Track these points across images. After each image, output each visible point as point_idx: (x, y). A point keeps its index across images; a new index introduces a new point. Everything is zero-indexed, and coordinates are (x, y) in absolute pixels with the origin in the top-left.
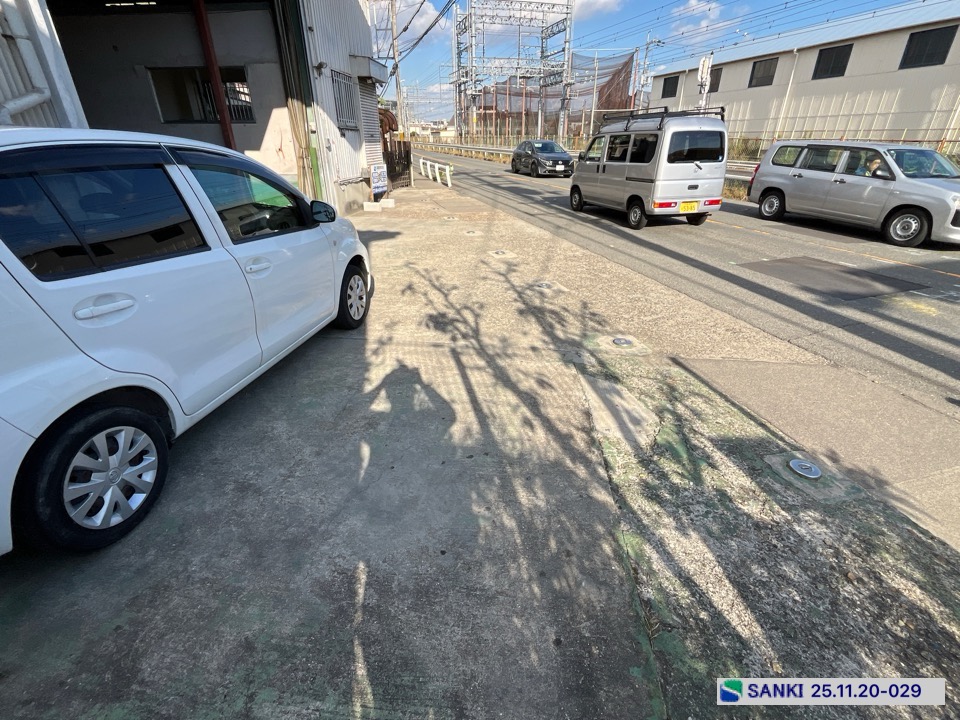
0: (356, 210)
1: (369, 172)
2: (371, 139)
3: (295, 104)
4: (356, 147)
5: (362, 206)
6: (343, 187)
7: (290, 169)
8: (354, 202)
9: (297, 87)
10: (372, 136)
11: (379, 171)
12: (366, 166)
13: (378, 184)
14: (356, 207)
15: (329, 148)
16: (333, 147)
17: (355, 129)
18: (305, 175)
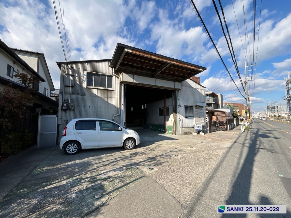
0: (188, 134)
1: (194, 126)
3: (174, 113)
5: (192, 133)
6: (184, 128)
10: (199, 118)
11: (198, 126)
13: (198, 129)
15: (180, 120)
17: (193, 116)
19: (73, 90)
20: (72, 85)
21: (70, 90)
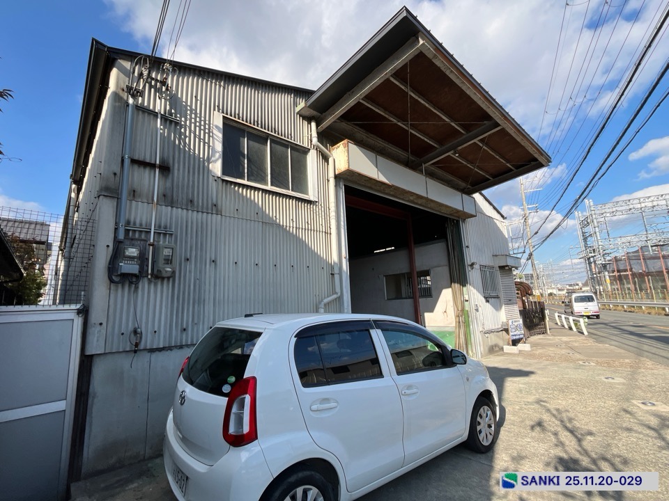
0: (497, 351)
1: (508, 325)
2: (509, 302)
3: (456, 286)
4: (498, 308)
5: (502, 349)
6: (487, 335)
7: (451, 323)
8: (496, 345)
9: (458, 276)
10: (510, 300)
11: (516, 324)
12: (505, 320)
13: (515, 333)
14: (497, 349)
15: (477, 310)
16: (480, 309)
17: (497, 297)
18: (459, 327)
19: (169, 184)
20: (162, 160)
21: (152, 182)
